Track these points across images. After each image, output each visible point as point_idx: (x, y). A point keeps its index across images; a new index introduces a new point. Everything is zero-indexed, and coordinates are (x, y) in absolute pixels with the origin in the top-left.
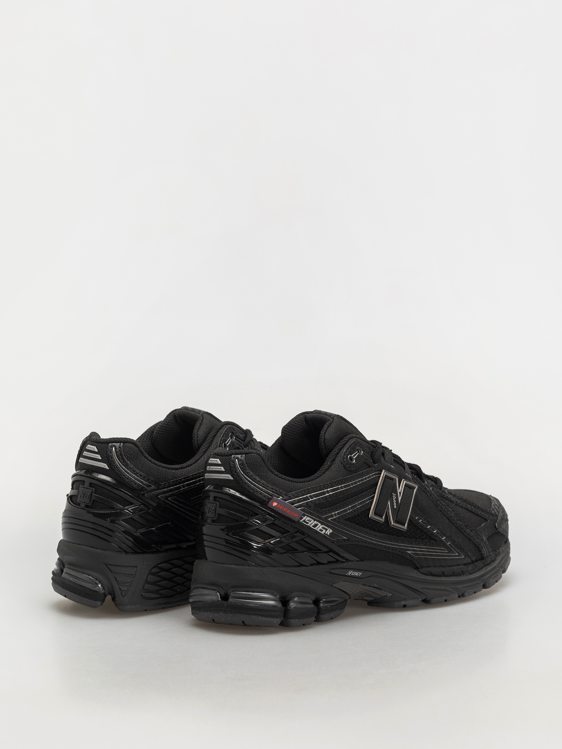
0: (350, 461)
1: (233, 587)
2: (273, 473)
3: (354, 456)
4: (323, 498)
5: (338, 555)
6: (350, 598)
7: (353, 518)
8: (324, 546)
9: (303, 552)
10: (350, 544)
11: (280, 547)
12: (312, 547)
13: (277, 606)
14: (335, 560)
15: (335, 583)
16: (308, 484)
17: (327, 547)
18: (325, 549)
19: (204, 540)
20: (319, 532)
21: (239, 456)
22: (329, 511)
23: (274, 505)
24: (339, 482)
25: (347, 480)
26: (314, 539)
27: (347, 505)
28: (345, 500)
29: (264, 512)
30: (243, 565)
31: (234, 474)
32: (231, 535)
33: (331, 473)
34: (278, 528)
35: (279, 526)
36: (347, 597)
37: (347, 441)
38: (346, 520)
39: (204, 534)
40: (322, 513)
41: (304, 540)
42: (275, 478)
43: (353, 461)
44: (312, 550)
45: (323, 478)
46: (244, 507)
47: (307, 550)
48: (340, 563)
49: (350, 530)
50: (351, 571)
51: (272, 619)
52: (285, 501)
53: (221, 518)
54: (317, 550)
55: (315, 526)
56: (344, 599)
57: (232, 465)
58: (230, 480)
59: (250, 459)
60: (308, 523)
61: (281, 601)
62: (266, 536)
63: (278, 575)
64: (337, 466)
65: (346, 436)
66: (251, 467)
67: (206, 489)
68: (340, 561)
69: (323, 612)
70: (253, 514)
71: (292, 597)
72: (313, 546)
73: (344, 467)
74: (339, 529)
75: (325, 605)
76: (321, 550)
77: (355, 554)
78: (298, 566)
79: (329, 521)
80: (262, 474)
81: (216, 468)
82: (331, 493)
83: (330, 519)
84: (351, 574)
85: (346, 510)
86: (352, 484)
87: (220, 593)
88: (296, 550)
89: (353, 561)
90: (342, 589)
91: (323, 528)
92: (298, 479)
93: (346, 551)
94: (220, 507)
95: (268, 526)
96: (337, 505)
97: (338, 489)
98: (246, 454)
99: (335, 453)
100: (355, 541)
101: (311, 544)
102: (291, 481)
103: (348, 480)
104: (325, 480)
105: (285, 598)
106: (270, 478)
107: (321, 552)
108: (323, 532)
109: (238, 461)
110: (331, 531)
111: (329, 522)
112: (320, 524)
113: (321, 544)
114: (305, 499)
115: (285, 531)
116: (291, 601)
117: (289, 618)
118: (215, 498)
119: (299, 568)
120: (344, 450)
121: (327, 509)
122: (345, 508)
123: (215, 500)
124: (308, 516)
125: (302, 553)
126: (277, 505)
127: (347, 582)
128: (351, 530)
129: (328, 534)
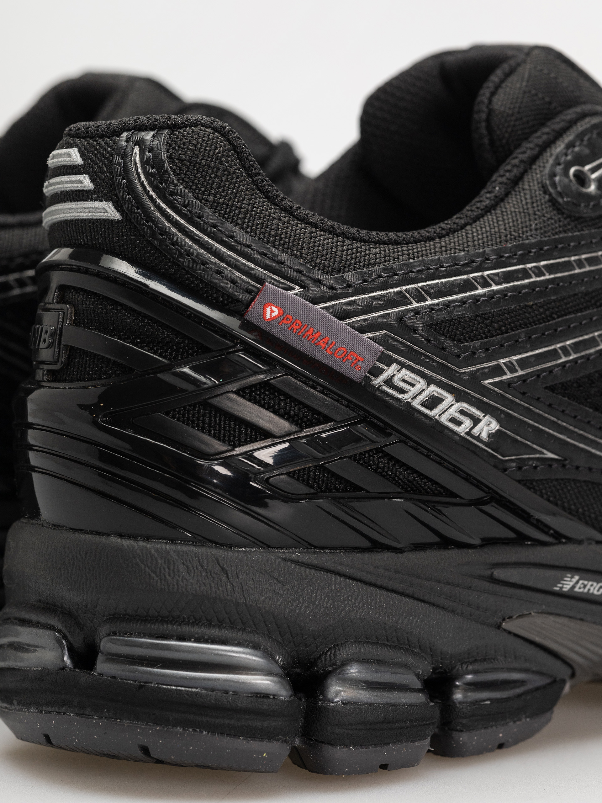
0: (575, 185)
1: (114, 618)
2: (273, 203)
3: (593, 170)
4: (463, 302)
5: (525, 517)
6: (573, 675)
7: (580, 386)
8: (468, 478)
9: (382, 496)
10: (569, 480)
11: (288, 474)
12: (421, 480)
13: (274, 696)
14: (512, 535)
15: (510, 618)
16: (408, 250)
17: (478, 484)
18: (473, 493)
19: (31, 447)
20: (447, 428)
21: (148, 136)
22: (487, 350)
23: (268, 316)
24: (530, 252)
25: (560, 246)
26: (425, 452)
27: (556, 337)
28: (551, 316)
29: (233, 342)
30: (147, 538)
31: (124, 199)
32: (106, 422)
33: (500, 219)
34: (286, 404)
35: (291, 397)
36: (562, 671)
37: (572, 123)
38: (552, 389)
39: (31, 426)
40: (458, 356)
41: (386, 455)
42: (280, 220)
43: (589, 186)
44: (420, 493)
45: (470, 236)
46: (157, 322)
47: (400, 490)
48: (531, 545)
49: (568, 426)
50: (572, 577)
51: (254, 745)
52: (314, 304)
53: (79, 362)
54: (440, 494)
55: (433, 402)
56: (550, 676)
57: (119, 164)
58: (112, 220)
59: (184, 144)
60: (402, 391)
61: (288, 675)
62: (240, 432)
63: (281, 579)
64: (526, 199)
65: (570, 107)
66: (186, 174)
67: (45, 262)
68: (529, 538)
69: (464, 721)
70: (192, 348)
71: (338, 663)
72: (426, 477)
73: (553, 202)
74: (525, 422)
75: (474, 696)
76: (455, 496)
77: (590, 517)
78: (363, 550)
79: (484, 387)
80: (230, 203)
81: (67, 182)
82: (495, 288)
83: (490, 381)
84: (573, 587)
85: (554, 354)
86: (580, 264)
87: (71, 639)
88: (358, 488)
89: (580, 542)
90: (537, 639)
91: (462, 412)
92: (374, 233)
93: (556, 504)
94: (77, 323)
95: (248, 396)
96: (517, 332)
97: (525, 274)
98: (173, 127)
99: (524, 157)
100: (590, 469)
101: (416, 472)
102: (343, 235)
103: (562, 248)
104: (476, 243)
105: (313, 663)
106: (260, 219)
107: (457, 500)
108: (461, 430)
109: (140, 151)
110: (495, 426)
111: (485, 391)
112: (449, 398)
113: (456, 471)
114: (392, 303)
115: (313, 414)
116: (334, 680)
117: (323, 742)
118: (62, 288)
119: (366, 556)
120: (559, 147)
121: (478, 343)
122: (551, 345)
123: (62, 300)
124: (403, 366)
125: (380, 502)
126: (278, 316)
127: (559, 615)
128: (571, 428)
129: (484, 436)
